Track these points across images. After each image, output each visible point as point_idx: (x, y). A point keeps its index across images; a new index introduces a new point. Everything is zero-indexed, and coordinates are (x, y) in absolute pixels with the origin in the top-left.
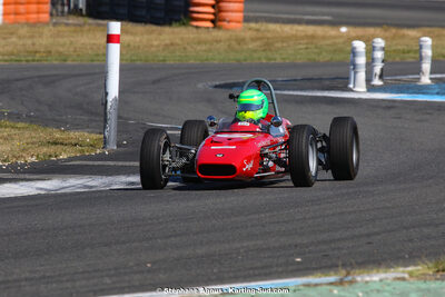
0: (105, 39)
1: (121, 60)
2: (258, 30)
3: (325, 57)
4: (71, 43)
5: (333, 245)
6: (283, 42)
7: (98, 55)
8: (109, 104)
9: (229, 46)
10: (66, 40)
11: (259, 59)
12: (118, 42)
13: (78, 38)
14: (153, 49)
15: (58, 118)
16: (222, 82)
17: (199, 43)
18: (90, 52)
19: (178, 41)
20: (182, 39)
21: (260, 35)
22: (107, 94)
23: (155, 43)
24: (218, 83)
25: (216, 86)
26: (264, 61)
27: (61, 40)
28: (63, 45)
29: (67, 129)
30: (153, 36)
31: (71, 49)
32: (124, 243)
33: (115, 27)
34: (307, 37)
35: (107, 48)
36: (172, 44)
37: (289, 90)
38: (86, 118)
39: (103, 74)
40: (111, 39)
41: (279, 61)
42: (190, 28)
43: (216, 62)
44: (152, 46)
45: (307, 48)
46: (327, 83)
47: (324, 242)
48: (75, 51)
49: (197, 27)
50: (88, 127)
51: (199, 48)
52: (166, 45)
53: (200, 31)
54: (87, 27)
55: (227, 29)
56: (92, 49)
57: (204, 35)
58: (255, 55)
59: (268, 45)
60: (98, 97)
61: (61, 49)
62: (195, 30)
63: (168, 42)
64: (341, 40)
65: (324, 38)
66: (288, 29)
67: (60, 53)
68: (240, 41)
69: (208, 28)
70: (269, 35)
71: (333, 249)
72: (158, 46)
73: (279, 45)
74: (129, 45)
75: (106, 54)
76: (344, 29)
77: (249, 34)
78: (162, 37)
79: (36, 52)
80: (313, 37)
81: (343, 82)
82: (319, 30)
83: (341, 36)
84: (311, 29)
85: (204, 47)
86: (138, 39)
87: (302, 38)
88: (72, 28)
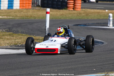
0: (46, 13)
1: (50, 18)
2: (85, 11)
3: (102, 18)
4: (37, 14)
5: (104, 66)
6: (91, 14)
7: (44, 17)
8: (46, 29)
9: (77, 15)
10: (36, 13)
11: (85, 18)
12: (49, 13)
13: (39, 13)
14: (58, 16)
15: (33, 33)
16: (75, 24)
17: (70, 14)
18: (42, 16)
19: (64, 13)
20: (65, 13)
21: (85, 12)
22: (46, 27)
23: (58, 14)
24: (74, 24)
25: (74, 25)
26: (86, 19)
27: (34, 13)
28: (35, 14)
29: (36, 36)
30: (58, 12)
31: (37, 16)
32: (50, 65)
33: (48, 10)
34: (97, 12)
35: (46, 15)
36: (63, 14)
37: (93, 26)
38: (40, 33)
39: (45, 22)
40: (47, 13)
41: (90, 19)
42: (67, 10)
43: (74, 19)
44: (57, 15)
45: (97, 15)
46: (102, 24)
47: (101, 65)
48: (38, 16)
49: (69, 10)
50: (41, 35)
51: (69, 15)
52: (61, 15)
53: (70, 11)
54: (41, 10)
55: (77, 10)
56: (42, 15)
57: (71, 12)
58: (84, 17)
59: (87, 14)
60: (44, 28)
61: (34, 15)
62: (68, 11)
63: (62, 14)
64: (106, 13)
65: (102, 13)
66: (92, 11)
67: (34, 17)
68: (80, 14)
69: (72, 10)
70: (88, 12)
71: (104, 67)
72: (59, 15)
73: (90, 14)
74: (52, 15)
75: (46, 17)
76: (107, 11)
77: (82, 12)
78: (60, 12)
79: (28, 16)
80: (99, 12)
81: (106, 24)
82: (101, 11)
83: (106, 12)
84: (98, 11)
85: (71, 15)
86: (54, 13)
87: (96, 13)
88: (37, 10)
